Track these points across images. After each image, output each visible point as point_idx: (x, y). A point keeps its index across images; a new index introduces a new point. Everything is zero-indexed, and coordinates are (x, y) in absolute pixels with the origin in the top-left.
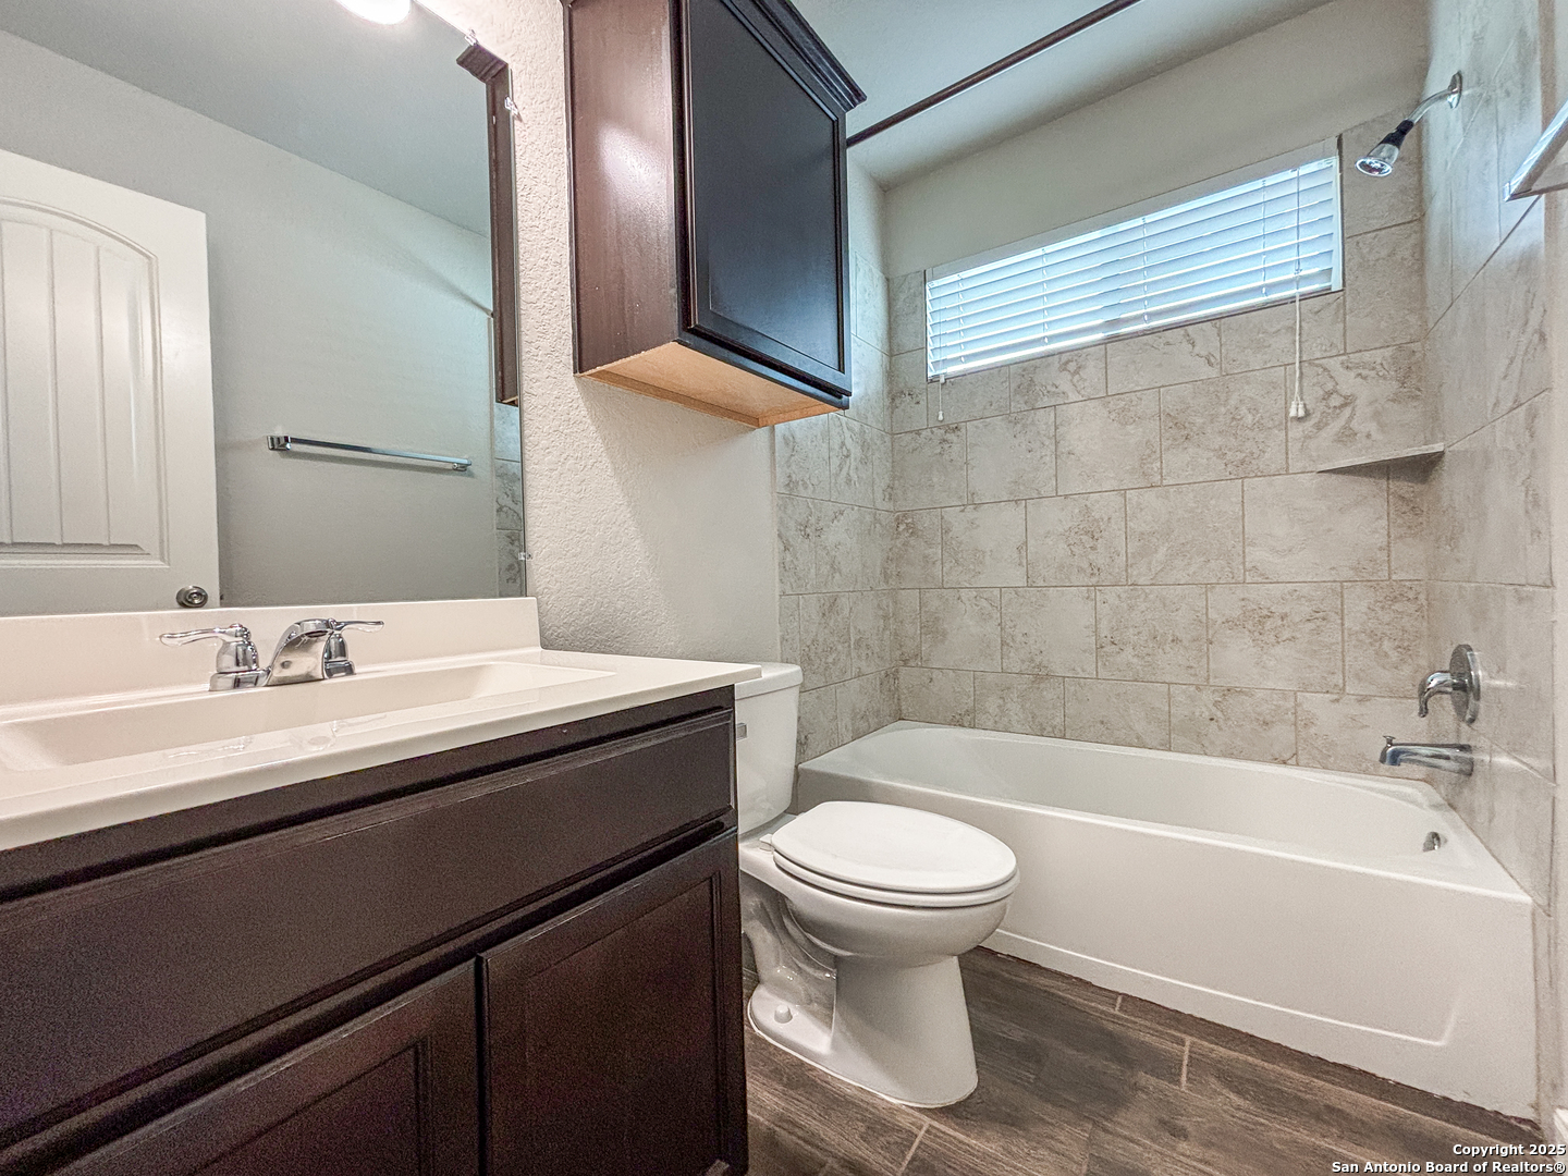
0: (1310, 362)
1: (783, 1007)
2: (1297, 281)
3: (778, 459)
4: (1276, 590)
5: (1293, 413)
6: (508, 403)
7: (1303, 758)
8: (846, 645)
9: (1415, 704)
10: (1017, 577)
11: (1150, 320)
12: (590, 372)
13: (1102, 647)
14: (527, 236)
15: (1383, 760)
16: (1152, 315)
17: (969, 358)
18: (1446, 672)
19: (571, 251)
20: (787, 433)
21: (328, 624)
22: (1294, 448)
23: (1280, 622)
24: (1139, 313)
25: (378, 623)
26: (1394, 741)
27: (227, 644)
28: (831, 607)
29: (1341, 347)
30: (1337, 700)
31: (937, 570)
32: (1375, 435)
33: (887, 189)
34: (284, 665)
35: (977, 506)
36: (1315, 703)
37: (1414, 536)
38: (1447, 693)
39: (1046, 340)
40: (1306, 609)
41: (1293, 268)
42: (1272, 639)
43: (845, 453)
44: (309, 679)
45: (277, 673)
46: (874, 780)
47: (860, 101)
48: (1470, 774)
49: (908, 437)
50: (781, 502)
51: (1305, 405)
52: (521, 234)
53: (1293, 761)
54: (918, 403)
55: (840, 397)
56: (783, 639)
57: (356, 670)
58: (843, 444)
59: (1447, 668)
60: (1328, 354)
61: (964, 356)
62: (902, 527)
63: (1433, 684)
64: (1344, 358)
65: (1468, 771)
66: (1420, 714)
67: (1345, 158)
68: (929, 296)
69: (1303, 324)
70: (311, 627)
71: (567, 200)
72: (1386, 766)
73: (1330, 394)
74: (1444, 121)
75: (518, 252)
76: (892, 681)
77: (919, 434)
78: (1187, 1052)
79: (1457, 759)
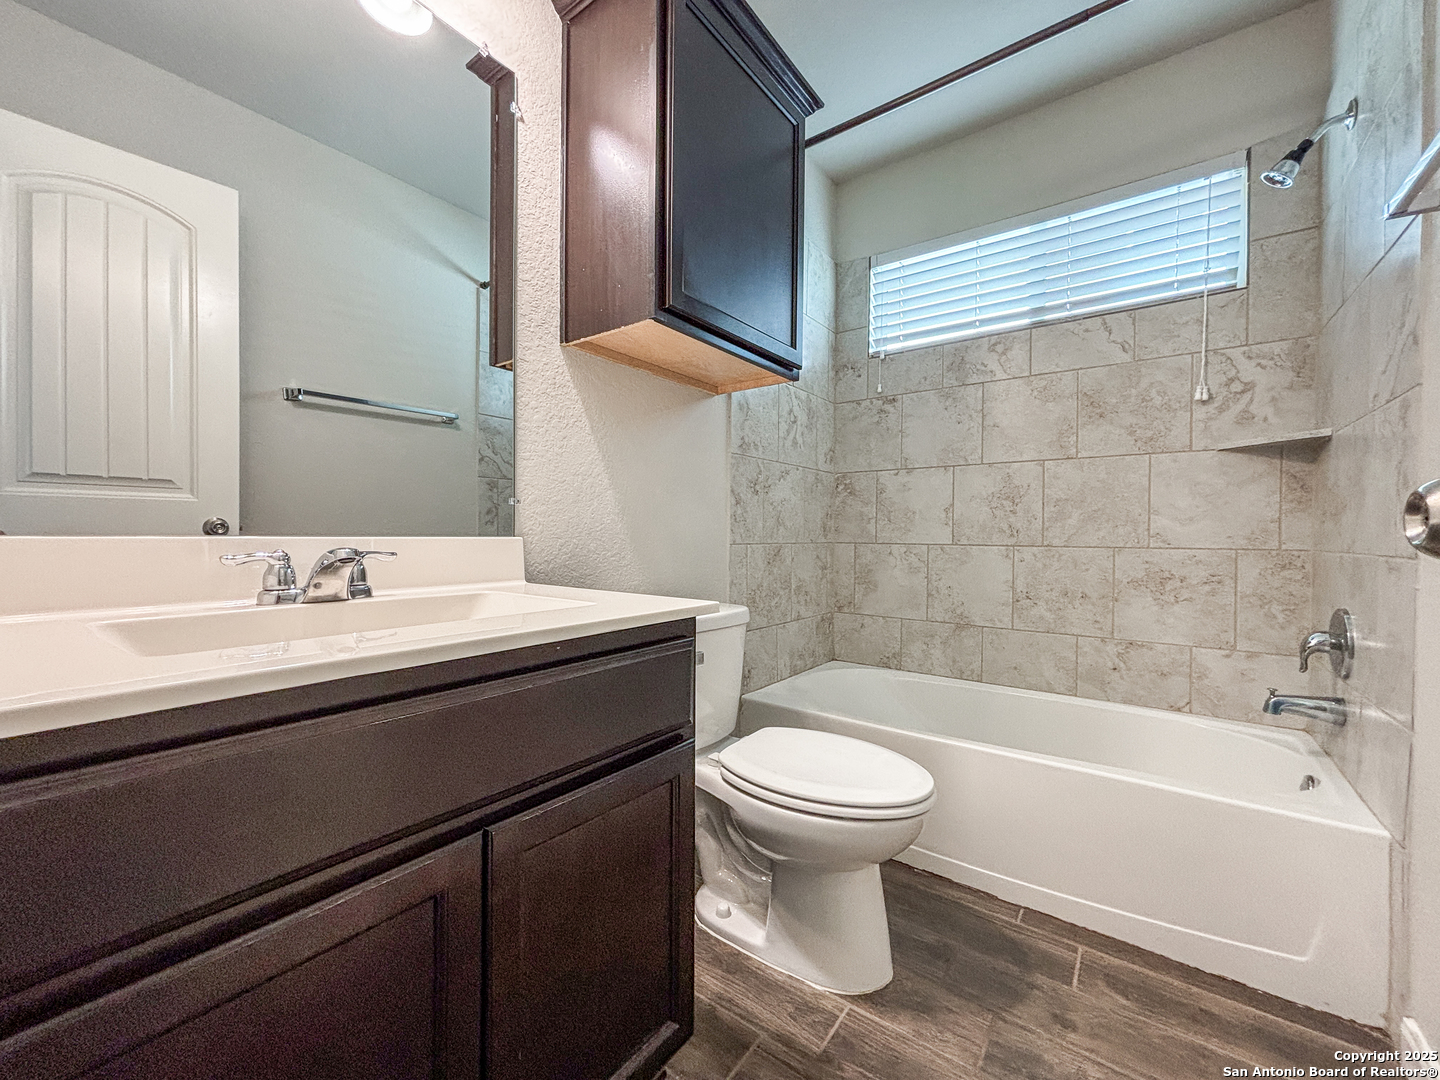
0: (1215, 351)
1: (723, 905)
2: (1205, 278)
3: (733, 423)
4: (1178, 555)
5: (1197, 396)
6: (500, 367)
7: (1196, 706)
8: (787, 591)
9: (1297, 661)
10: (944, 536)
11: (1071, 309)
12: (575, 342)
13: (1018, 601)
14: (524, 223)
15: (1266, 709)
16: (1075, 304)
17: (907, 337)
18: (1325, 633)
19: (562, 237)
20: (743, 402)
21: (356, 553)
22: (1199, 427)
23: (1179, 584)
24: (1064, 301)
25: (393, 554)
26: (1276, 693)
27: (271, 567)
28: (776, 555)
29: (1243, 338)
30: (1227, 656)
31: (871, 527)
32: (1272, 419)
33: (839, 183)
34: (317, 586)
35: (910, 471)
36: (1209, 658)
37: (1303, 511)
38: (1326, 651)
39: (977, 323)
40: (1203, 573)
41: (1203, 266)
42: (1172, 599)
43: (792, 419)
44: (335, 599)
45: (312, 593)
46: (809, 711)
47: (818, 108)
48: (1343, 724)
49: (849, 407)
50: (734, 461)
51: (1209, 390)
52: (519, 220)
53: (1187, 709)
54: (860, 376)
55: (792, 370)
56: (732, 583)
57: (374, 594)
58: (791, 411)
59: (1327, 629)
60: (1231, 345)
61: (903, 336)
62: (841, 487)
63: (1313, 643)
64: (1246, 348)
65: (1342, 722)
66: (1301, 669)
67: (1252, 169)
68: (873, 280)
69: (1210, 317)
70: (343, 554)
71: (559, 192)
72: (1269, 716)
73: (1232, 380)
74: (1342, 141)
75: (516, 236)
76: (827, 625)
77: (859, 404)
78: (1079, 959)
79: (1332, 711)
